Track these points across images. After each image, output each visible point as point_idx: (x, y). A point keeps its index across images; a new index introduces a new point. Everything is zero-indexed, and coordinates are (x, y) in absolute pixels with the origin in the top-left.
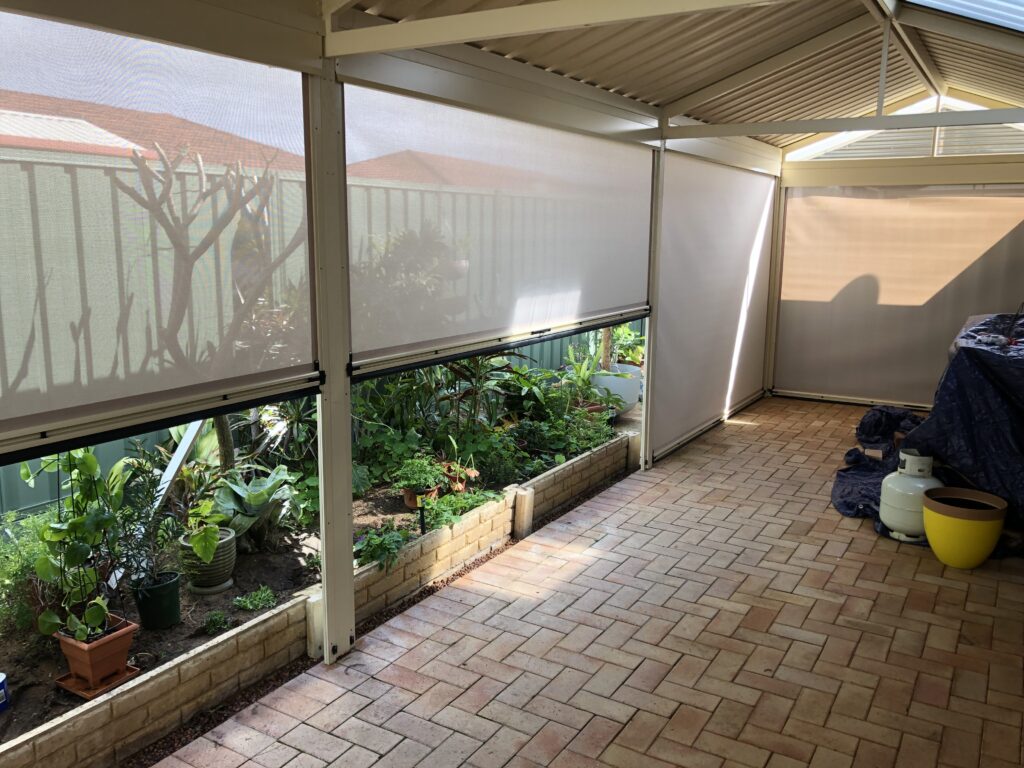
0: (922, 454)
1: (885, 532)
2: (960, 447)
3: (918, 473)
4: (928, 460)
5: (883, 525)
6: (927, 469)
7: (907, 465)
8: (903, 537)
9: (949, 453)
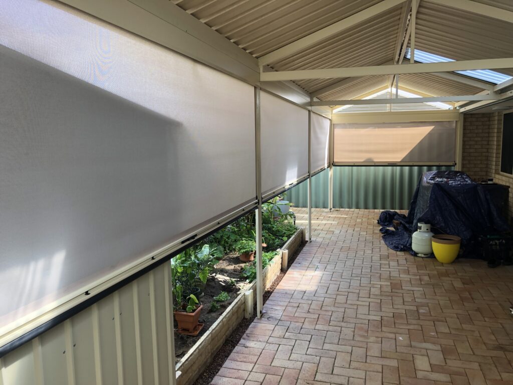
0: (426, 223)
1: (415, 254)
2: (440, 219)
3: (426, 231)
4: (429, 225)
5: (415, 252)
6: (429, 229)
7: (422, 228)
8: (423, 256)
9: (436, 222)
